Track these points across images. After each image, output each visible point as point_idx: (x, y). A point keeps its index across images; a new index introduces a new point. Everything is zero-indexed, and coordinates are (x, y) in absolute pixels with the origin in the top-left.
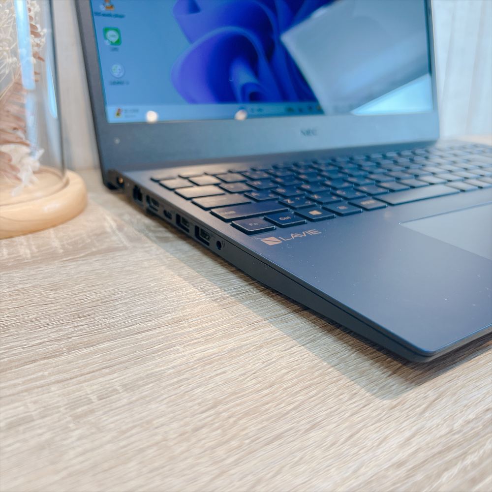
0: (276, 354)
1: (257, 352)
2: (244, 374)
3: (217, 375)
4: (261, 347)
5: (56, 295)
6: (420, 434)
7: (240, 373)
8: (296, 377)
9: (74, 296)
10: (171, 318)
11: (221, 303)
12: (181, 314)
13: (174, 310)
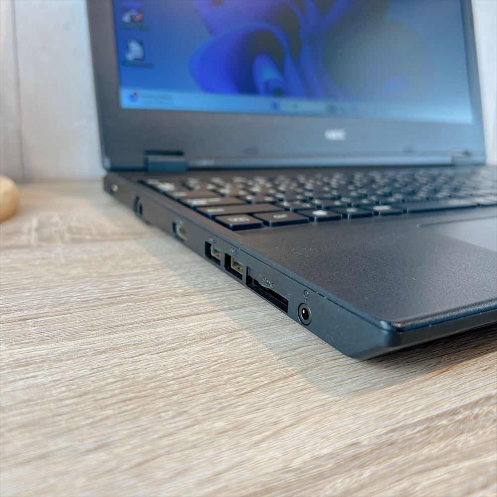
0: (116, 361)
1: (94, 357)
2: (58, 380)
3: (23, 379)
4: (104, 352)
6: (238, 469)
7: (54, 379)
8: (120, 388)
10: (20, 315)
11: (92, 304)
12: (35, 312)
13: (31, 308)
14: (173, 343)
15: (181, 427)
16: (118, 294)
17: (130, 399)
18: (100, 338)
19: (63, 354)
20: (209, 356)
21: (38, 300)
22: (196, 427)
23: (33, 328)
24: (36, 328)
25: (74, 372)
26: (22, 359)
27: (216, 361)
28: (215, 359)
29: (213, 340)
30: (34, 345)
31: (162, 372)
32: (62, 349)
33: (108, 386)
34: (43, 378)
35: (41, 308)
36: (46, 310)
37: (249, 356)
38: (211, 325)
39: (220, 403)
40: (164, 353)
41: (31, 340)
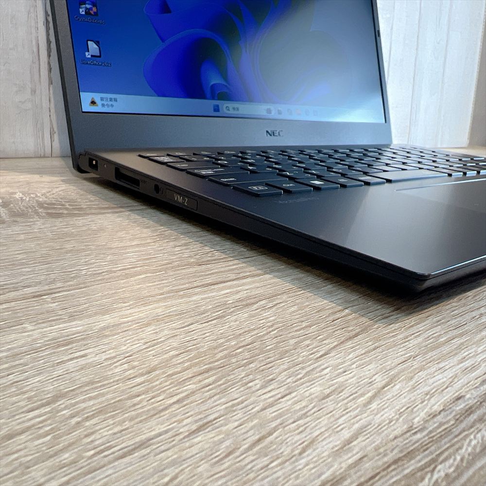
14: (217, 311)
20: (262, 322)
21: (44, 275)
23: (54, 304)
24: (57, 304)
25: (128, 348)
26: (58, 338)
27: (272, 326)
29: (256, 306)
30: (65, 322)
32: (100, 324)
33: (174, 360)
34: (95, 357)
36: (59, 285)
37: (302, 319)
38: (245, 292)
39: (303, 368)
40: (213, 322)
41: (58, 317)
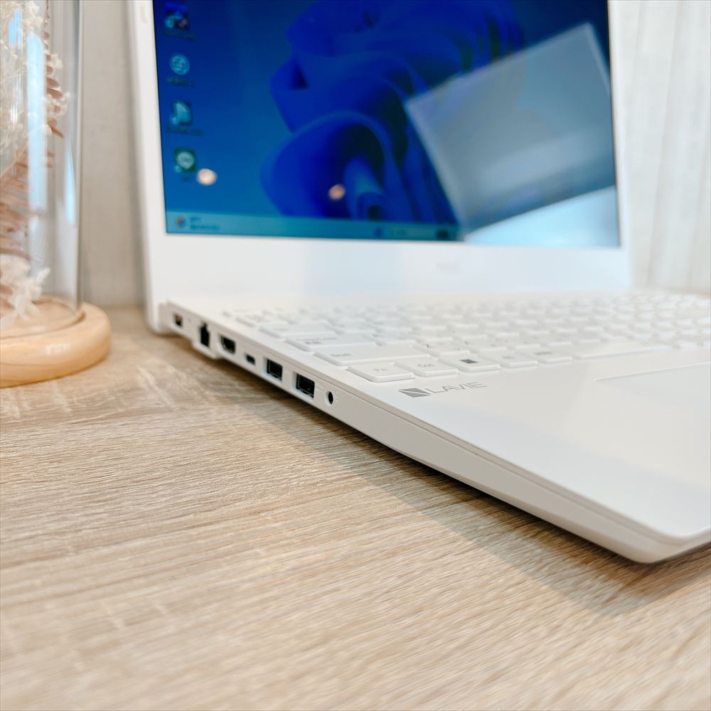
2: (370, 594)
4: (394, 554)
5: (58, 470)
9: (87, 472)
10: (245, 507)
11: (324, 489)
12: (260, 502)
13: (249, 496)
15: (570, 645)
16: (345, 474)
17: (481, 614)
18: (374, 535)
19: (346, 557)
22: (586, 645)
28: (537, 558)
31: (486, 578)
35: (262, 496)
